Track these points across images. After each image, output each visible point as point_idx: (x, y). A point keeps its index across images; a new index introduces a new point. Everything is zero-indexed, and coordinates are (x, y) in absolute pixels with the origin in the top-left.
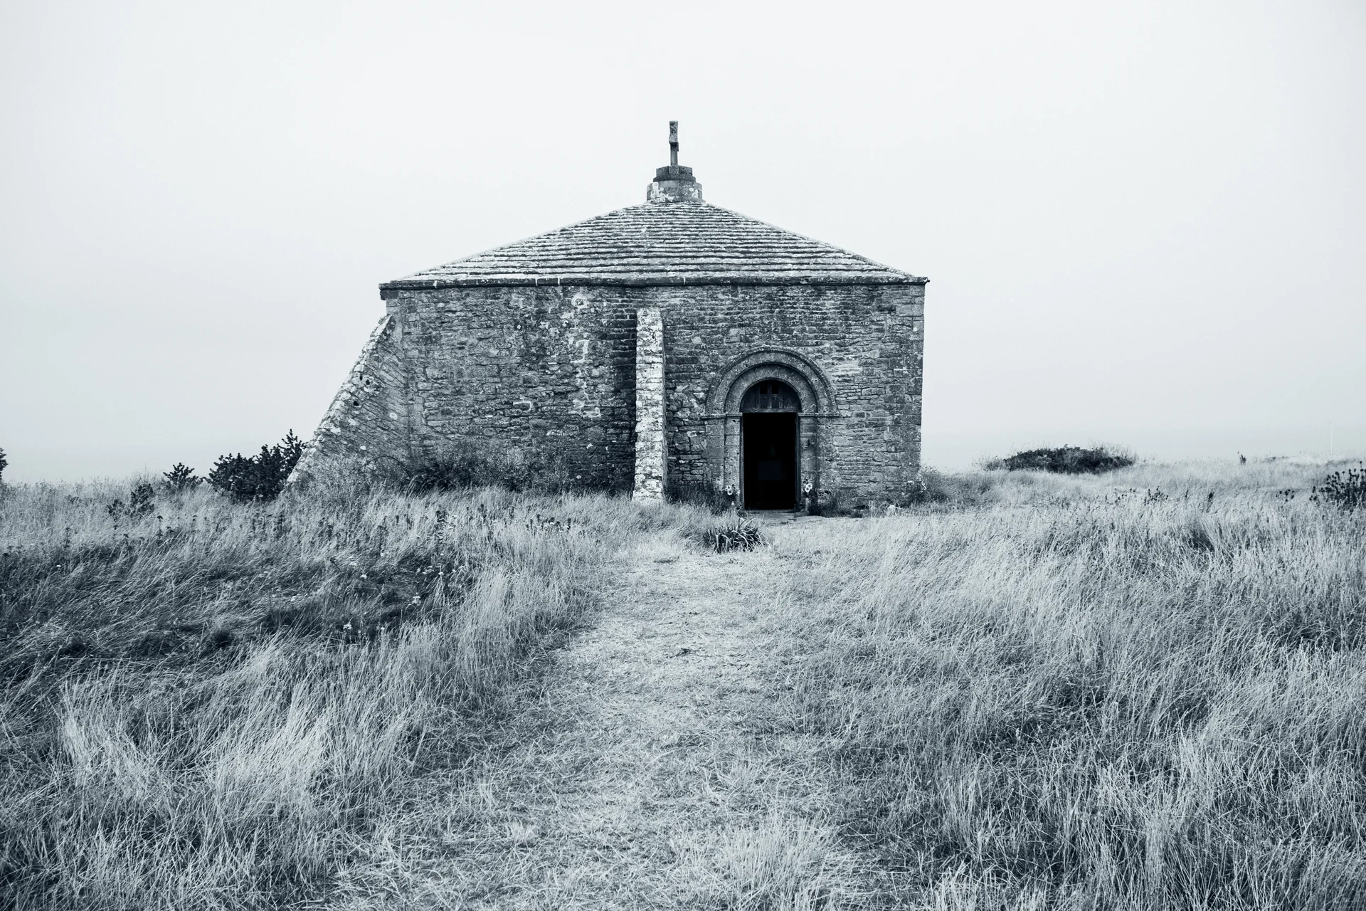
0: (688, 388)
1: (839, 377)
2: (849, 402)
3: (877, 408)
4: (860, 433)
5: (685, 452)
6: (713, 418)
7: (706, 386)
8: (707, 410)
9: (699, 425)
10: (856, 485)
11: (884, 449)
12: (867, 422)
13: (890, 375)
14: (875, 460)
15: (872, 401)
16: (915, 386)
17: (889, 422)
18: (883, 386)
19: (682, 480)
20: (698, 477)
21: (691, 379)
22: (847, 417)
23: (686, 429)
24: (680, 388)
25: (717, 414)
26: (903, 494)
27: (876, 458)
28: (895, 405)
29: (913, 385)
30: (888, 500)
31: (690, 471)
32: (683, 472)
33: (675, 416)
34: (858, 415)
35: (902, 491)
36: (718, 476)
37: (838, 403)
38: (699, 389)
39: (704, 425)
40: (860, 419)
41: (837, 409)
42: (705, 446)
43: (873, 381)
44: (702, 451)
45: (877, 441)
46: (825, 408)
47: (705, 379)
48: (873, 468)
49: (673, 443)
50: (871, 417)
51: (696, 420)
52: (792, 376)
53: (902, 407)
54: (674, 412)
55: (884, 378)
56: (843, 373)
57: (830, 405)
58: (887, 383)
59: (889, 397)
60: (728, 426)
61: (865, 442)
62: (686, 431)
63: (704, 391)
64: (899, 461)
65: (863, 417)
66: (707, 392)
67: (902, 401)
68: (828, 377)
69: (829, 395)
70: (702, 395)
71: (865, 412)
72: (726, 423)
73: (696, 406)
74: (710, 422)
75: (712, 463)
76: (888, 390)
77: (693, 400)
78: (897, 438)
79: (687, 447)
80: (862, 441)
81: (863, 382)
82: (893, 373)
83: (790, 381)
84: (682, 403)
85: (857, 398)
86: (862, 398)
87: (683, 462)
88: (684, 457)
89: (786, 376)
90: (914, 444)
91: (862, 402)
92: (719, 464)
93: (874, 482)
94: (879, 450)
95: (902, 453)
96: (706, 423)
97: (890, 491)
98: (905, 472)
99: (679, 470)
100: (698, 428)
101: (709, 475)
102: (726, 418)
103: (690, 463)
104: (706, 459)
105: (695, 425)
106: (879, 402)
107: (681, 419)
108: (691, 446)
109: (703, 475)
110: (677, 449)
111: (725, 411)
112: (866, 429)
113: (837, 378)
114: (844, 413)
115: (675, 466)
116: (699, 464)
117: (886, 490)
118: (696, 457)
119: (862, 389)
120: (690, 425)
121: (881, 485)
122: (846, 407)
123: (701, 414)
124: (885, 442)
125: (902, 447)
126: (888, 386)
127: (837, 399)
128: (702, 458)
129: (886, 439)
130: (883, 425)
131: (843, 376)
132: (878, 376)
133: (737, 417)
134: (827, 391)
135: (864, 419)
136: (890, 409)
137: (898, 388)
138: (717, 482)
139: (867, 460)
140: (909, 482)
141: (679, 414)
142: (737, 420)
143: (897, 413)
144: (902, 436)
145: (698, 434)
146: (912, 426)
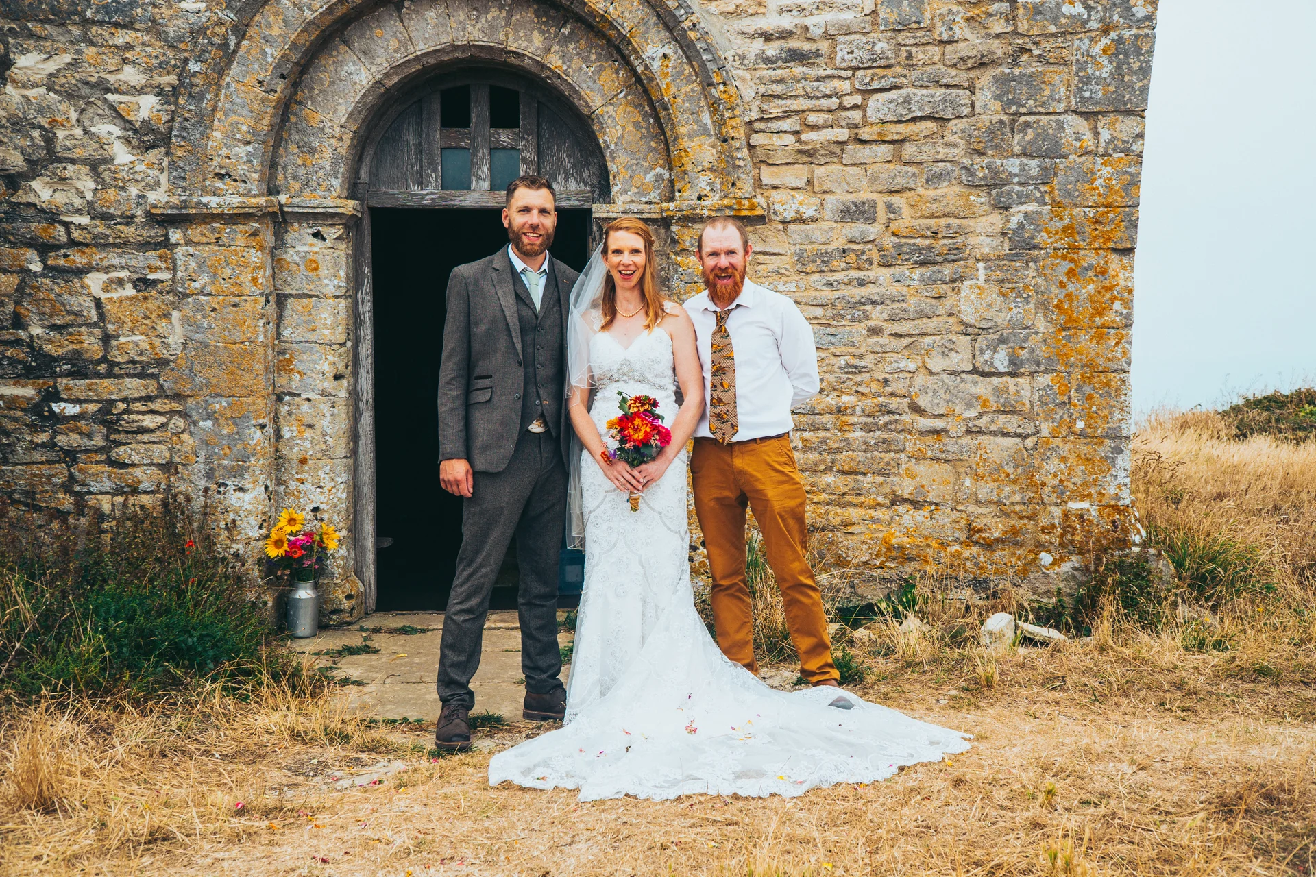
0: (74, 65)
1: (768, 37)
2: (808, 154)
3: (933, 180)
4: (857, 293)
5: (80, 368)
6: (209, 218)
7: (163, 66)
8: (178, 181)
9: (145, 246)
10: (836, 515)
11: (961, 359)
12: (889, 242)
13: (998, 27)
14: (916, 409)
15: (909, 150)
16: (1118, 74)
17: (983, 244)
18: (962, 77)
19: (67, 488)
20: (146, 476)
21: (86, 23)
22: (800, 219)
23: (78, 259)
24: (28, 63)
25: (230, 199)
26: (1046, 558)
27: (922, 401)
28: (1013, 165)
29: (1106, 68)
30: (978, 584)
31: (105, 450)
32: (70, 456)
33: (21, 197)
34: (848, 213)
35: (1041, 547)
36: (238, 472)
37: (761, 159)
38: (131, 76)
39: (166, 244)
40: (856, 229)
41: (758, 184)
42: (176, 337)
43: (920, 55)
44: (162, 363)
45: (931, 325)
46: (703, 182)
47: (155, 28)
48: (912, 444)
49: (18, 322)
50: (906, 221)
51: (129, 220)
52: (566, 40)
53: (1046, 177)
54: (13, 181)
55: (972, 43)
56: (786, 22)
57: (725, 168)
58: (983, 64)
59: (990, 132)
60: (290, 256)
61: (875, 331)
62: (81, 272)
63: (159, 91)
64: (1030, 416)
65: (872, 219)
66: (168, 95)
67: (1049, 150)
68: (717, 39)
69: (720, 124)
70: (147, 107)
71: (881, 200)
72: (280, 243)
73: (122, 155)
74: (195, 232)
75: (211, 416)
76: (985, 97)
77: (107, 129)
78: (1023, 311)
79: (90, 343)
80: (860, 329)
81: (875, 63)
82: (1011, 18)
83: (555, 61)
84: (49, 140)
85: (843, 134)
86: (865, 134)
87: (71, 409)
88: (80, 386)
89: (537, 40)
90: (1100, 337)
91: (865, 153)
92: (238, 420)
93: (916, 505)
94: (936, 363)
95: (1044, 380)
96: (175, 235)
97: (989, 546)
98: (1053, 465)
99: (52, 445)
100: (139, 260)
101: (198, 469)
102: (280, 220)
103: (107, 417)
104: (179, 397)
105: (122, 245)
106: (943, 152)
107: (52, 216)
108: (107, 339)
109: (168, 467)
110: (37, 353)
111: (273, 191)
112: (884, 274)
113: (758, 45)
114: (786, 204)
115: (33, 428)
116: (148, 421)
117: (968, 542)
118: (133, 387)
119: (867, 93)
120: (101, 243)
121: (946, 517)
122: (796, 175)
123: (152, 197)
124: (967, 329)
125: (1043, 352)
126: (985, 78)
127: (757, 139)
128: (162, 393)
129: (970, 316)
130: (957, 254)
131: (785, 35)
132: (941, 32)
133: (328, 217)
134: (714, 106)
135: (873, 230)
136: (993, 183)
137: (1034, 84)
138: (234, 499)
139: (884, 410)
140: (1075, 506)
141: (42, 191)
142: (332, 233)
143: (1023, 199)
144: (1043, 306)
145: (143, 283)
146: (1089, 258)
